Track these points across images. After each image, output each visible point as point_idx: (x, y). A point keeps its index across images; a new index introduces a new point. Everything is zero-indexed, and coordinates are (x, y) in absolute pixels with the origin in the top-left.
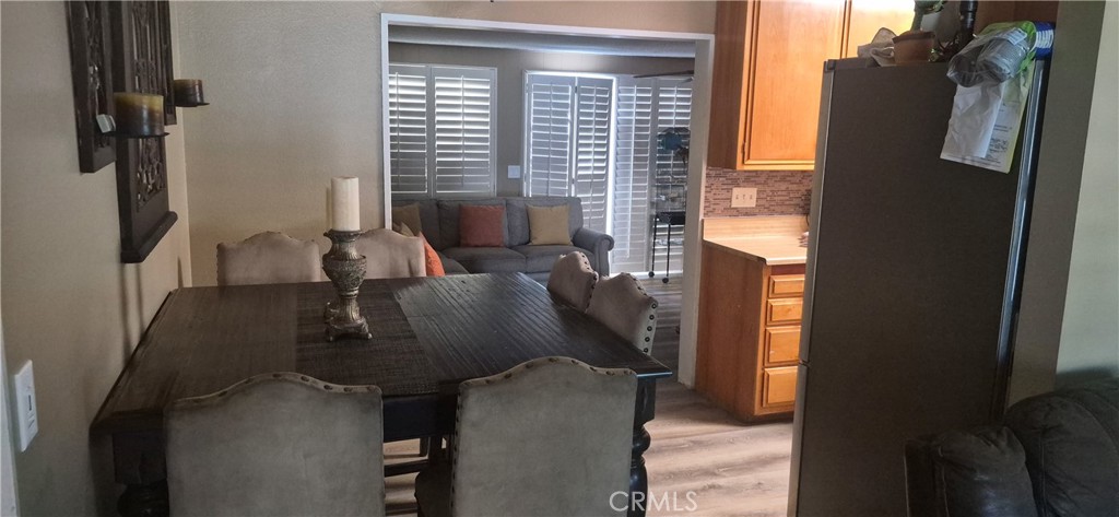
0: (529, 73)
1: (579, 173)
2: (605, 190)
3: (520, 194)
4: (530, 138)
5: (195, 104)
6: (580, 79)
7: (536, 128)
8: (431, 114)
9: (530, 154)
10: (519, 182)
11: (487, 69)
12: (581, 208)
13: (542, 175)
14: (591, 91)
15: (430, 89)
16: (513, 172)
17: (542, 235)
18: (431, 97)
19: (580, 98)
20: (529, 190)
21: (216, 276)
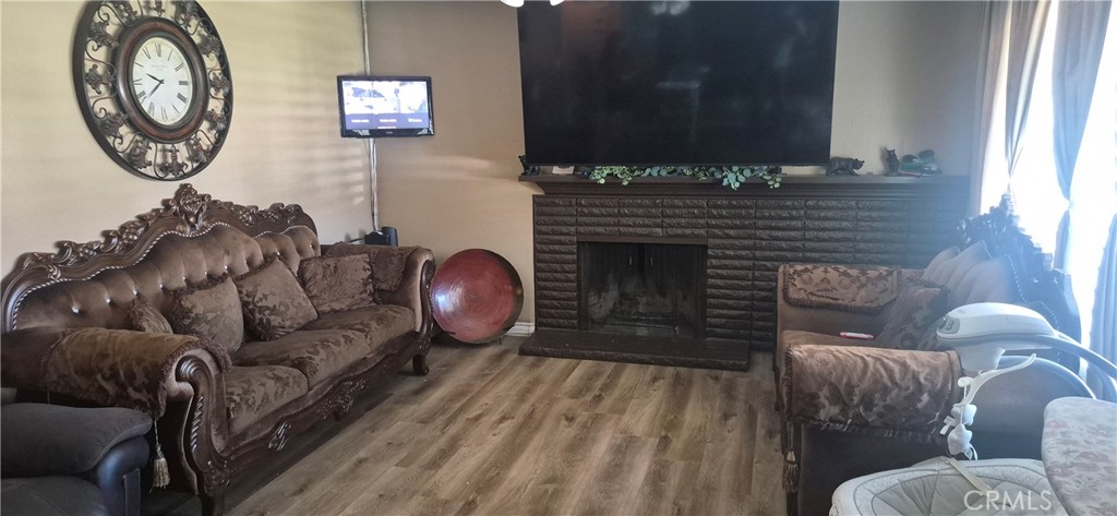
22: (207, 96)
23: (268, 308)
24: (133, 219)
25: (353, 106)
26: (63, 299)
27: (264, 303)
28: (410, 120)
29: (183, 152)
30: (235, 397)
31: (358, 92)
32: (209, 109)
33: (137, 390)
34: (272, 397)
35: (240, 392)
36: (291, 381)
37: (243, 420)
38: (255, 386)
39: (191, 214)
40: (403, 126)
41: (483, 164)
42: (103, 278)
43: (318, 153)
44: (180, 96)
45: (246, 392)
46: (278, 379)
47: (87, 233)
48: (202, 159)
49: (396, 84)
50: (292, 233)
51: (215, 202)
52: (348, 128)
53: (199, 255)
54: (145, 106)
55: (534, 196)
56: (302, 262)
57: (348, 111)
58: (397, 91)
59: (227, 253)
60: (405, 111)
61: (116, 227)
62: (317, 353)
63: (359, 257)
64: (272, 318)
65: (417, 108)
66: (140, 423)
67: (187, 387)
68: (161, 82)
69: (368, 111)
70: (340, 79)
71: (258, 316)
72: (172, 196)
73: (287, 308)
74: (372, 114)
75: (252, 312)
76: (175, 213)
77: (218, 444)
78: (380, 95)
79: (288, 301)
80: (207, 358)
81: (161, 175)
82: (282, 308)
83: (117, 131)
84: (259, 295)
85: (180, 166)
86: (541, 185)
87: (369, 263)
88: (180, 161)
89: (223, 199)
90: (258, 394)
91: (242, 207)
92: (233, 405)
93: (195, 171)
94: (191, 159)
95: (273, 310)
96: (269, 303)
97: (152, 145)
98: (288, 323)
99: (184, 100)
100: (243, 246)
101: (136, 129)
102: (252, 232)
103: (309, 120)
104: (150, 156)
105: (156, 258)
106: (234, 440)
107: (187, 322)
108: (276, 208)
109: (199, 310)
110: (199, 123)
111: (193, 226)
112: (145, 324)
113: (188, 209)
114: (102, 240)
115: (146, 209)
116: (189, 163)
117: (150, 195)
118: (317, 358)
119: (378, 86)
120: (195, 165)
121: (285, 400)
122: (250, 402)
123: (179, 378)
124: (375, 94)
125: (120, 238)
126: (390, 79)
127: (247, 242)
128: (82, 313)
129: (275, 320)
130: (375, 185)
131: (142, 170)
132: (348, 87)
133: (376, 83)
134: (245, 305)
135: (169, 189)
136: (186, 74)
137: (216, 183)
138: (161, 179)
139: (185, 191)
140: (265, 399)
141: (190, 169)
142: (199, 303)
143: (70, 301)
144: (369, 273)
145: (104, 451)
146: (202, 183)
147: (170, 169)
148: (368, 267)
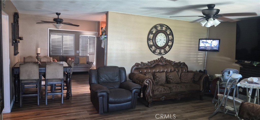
0: (80, 35)
1: (89, 52)
2: (95, 55)
3: (79, 55)
4: (80, 46)
5: (22, 40)
6: (89, 36)
7: (81, 44)
8: (63, 41)
9: (80, 49)
10: (79, 53)
11: (73, 34)
12: (89, 58)
13: (83, 52)
14: (91, 38)
15: (63, 37)
16: (78, 52)
17: (81, 62)
18: (62, 39)
19: (89, 40)
20: (80, 55)
21: (23, 60)
22: (169, 42)
23: (170, 78)
24: (153, 60)
25: (202, 45)
26: (139, 70)
27: (170, 77)
28: (214, 48)
29: (162, 51)
30: (156, 89)
31: (203, 42)
32: (169, 44)
33: (141, 83)
34: (162, 91)
35: (157, 88)
36: (167, 90)
37: (156, 93)
38: (160, 88)
39: (162, 61)
40: (212, 49)
41: (229, 59)
42: (146, 68)
43: (192, 53)
44: (164, 42)
45: (158, 89)
46: (164, 89)
47: (146, 61)
48: (166, 52)
49: (212, 40)
50: (181, 68)
51: (167, 60)
52: (200, 49)
53: (161, 67)
54: (157, 44)
55: (240, 67)
56: (181, 73)
57: (200, 45)
58: (212, 42)
59: (167, 68)
60: (213, 46)
61: (150, 61)
62: (174, 87)
63: (192, 73)
64: (171, 80)
65: (216, 45)
66: (139, 87)
67: (147, 84)
68: (161, 40)
69: (204, 46)
70: (200, 40)
71: (168, 79)
72: (160, 58)
73: (174, 79)
74: (205, 47)
75: (168, 78)
76: (159, 60)
77: (151, 95)
78: (208, 43)
79: (175, 78)
80: (151, 81)
81: (158, 54)
82: (173, 79)
83: (152, 47)
84: (169, 76)
85: (161, 53)
86: (241, 65)
87: (194, 75)
88: (162, 52)
89: (169, 59)
90: (160, 90)
91: (172, 61)
92: (155, 90)
93: (164, 54)
94: (164, 52)
95: (171, 79)
96: (171, 78)
97: (157, 49)
98: (174, 82)
99: (164, 43)
100: (170, 68)
101: (155, 47)
102: (173, 66)
103: (191, 47)
104: (157, 51)
105: (154, 67)
106: (154, 96)
107: (155, 77)
108: (179, 63)
109: (157, 76)
110: (166, 46)
111: (162, 63)
112: (147, 75)
113: (162, 60)
114: (147, 63)
115: (155, 59)
116: (163, 53)
117: (156, 57)
118: (173, 88)
119: (208, 41)
120: (164, 53)
121: (165, 92)
122: (158, 90)
123: (146, 82)
124: (207, 42)
125: (150, 63)
126: (210, 39)
127: (171, 67)
128: (141, 72)
129: (171, 81)
130: (206, 61)
131: (155, 53)
132: (201, 41)
133: (207, 40)
134: (166, 77)
135: (159, 57)
136: (165, 39)
137: (168, 57)
138: (158, 55)
139: (162, 57)
140: (161, 91)
141: (163, 54)
142: (158, 75)
143: (140, 70)
144: (193, 77)
145: (133, 88)
146: (165, 56)
147: (160, 53)
148: (193, 76)
